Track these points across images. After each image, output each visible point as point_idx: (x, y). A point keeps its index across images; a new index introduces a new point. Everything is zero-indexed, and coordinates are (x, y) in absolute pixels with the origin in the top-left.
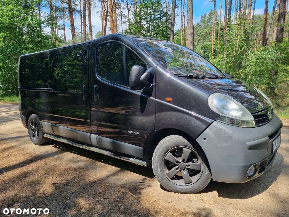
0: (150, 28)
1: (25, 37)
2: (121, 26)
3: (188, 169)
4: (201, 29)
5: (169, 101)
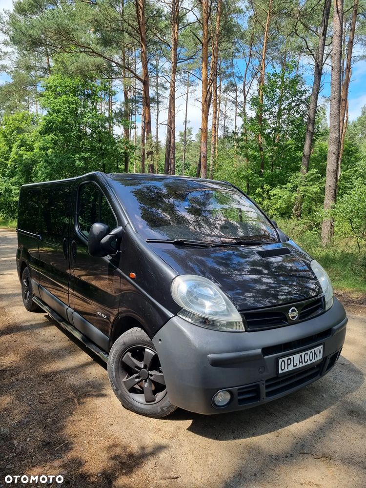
3: (151, 380)
5: (133, 277)
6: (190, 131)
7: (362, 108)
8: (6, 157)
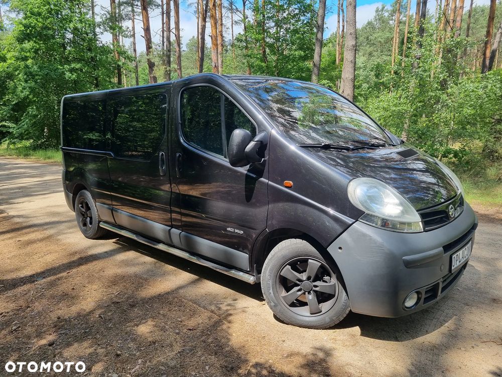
0: (281, 33)
1: (68, 48)
2: (231, 27)
4: (374, 33)
5: (288, 186)
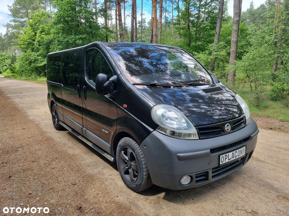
5: (125, 107)
6: (144, 21)
7: (250, 3)
8: (33, 39)
